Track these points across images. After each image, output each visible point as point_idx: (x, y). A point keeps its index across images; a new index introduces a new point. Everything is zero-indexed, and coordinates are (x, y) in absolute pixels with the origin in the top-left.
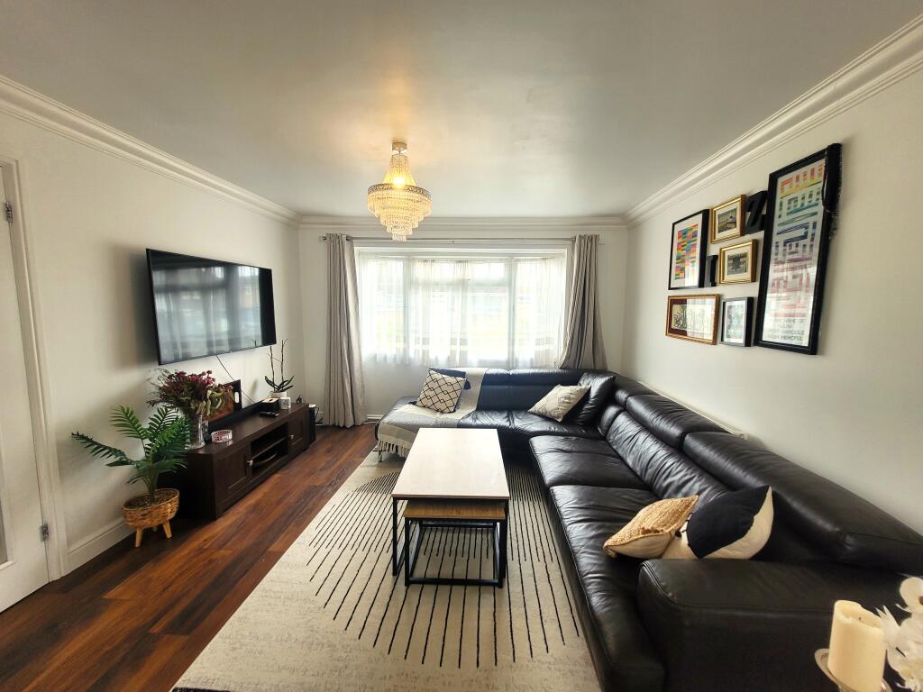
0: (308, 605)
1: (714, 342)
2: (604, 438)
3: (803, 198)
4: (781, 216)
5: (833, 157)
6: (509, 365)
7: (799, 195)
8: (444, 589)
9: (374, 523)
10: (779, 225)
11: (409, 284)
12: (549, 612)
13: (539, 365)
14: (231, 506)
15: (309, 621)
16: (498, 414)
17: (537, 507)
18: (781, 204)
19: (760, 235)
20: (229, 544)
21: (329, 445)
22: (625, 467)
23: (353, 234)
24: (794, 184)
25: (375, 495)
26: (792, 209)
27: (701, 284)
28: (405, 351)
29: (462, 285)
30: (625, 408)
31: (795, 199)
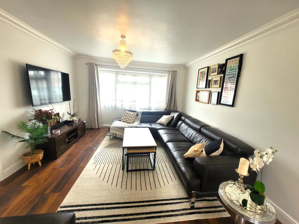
0: (98, 180)
1: (208, 103)
2: (178, 130)
3: (233, 67)
4: (228, 71)
5: (241, 56)
6: (148, 109)
7: (232, 66)
8: (138, 172)
9: (113, 156)
10: (227, 73)
11: (117, 82)
12: (167, 175)
13: (158, 109)
14: (61, 154)
15: (99, 184)
16: (147, 124)
17: (160, 149)
18: (228, 68)
19: (222, 75)
20: (65, 166)
21: (91, 135)
22: (184, 137)
23: (98, 63)
24: (232, 63)
25: (111, 149)
26: (231, 69)
27: (206, 88)
28: (116, 104)
29: (135, 83)
30: (184, 121)
31: (231, 67)
